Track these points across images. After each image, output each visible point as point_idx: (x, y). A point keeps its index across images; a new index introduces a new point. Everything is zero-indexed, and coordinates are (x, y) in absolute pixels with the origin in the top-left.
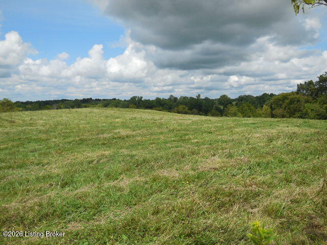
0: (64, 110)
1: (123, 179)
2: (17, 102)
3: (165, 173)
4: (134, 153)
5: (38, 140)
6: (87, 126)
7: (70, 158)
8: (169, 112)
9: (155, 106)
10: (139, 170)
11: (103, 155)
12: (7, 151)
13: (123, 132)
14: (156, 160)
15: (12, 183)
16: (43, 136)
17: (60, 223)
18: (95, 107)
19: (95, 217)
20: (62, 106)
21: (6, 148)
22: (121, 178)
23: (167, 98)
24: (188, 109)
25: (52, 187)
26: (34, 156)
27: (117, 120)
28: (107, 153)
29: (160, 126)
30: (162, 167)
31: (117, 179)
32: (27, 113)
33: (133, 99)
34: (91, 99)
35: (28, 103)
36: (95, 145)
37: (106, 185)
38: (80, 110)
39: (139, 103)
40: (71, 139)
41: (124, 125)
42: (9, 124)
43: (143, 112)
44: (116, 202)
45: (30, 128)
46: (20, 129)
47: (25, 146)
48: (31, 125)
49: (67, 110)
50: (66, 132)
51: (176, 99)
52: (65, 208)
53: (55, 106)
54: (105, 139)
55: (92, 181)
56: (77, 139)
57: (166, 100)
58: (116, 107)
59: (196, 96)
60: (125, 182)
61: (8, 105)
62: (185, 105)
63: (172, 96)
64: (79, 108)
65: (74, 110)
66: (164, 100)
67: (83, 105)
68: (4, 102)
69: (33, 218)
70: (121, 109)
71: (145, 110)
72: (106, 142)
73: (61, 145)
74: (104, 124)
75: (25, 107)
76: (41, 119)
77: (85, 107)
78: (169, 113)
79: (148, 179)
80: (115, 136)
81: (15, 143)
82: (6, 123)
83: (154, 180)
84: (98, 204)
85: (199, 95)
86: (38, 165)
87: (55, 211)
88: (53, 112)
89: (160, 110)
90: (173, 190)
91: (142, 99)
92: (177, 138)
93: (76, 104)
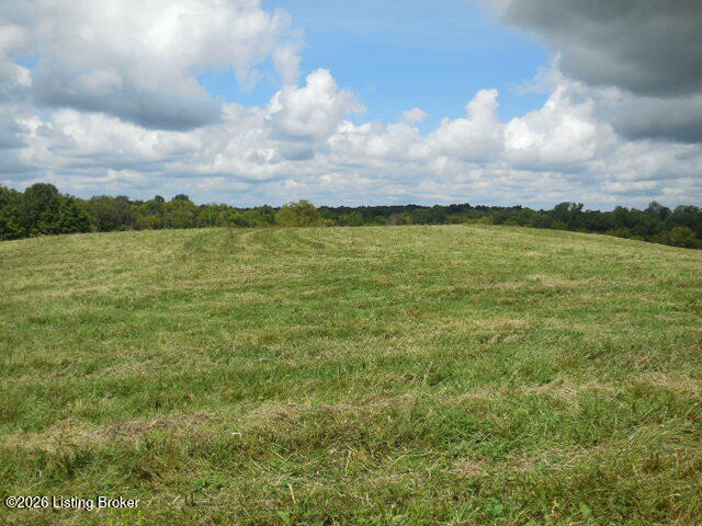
0: (413, 227)
1: (562, 382)
2: (323, 209)
3: (661, 380)
4: (579, 327)
5: (371, 285)
6: (466, 262)
7: (439, 325)
8: (647, 240)
9: (612, 227)
10: (597, 366)
11: (509, 327)
12: (316, 303)
13: (550, 281)
14: (636, 348)
15: (334, 365)
16: (382, 279)
17: (438, 456)
18: (475, 223)
19: (508, 457)
20: (408, 218)
21: (314, 297)
22: (558, 380)
23: (643, 210)
24: (697, 237)
25: (412, 382)
26: (367, 315)
27: (530, 253)
28: (517, 323)
29: (635, 271)
30: (654, 366)
31: (549, 381)
32: (343, 229)
33: (562, 208)
34: (467, 205)
35: (342, 210)
36: (489, 303)
37: (527, 391)
38: (445, 227)
39: (574, 218)
40: (438, 288)
41: (548, 266)
42: (314, 250)
43: (586, 239)
44: (553, 430)
45: (353, 260)
46: (335, 260)
47: (348, 295)
48: (354, 253)
49: (420, 228)
50: (425, 273)
51: (664, 211)
52: (445, 427)
53: (393, 218)
54: (509, 293)
55: (493, 379)
56: (450, 288)
57: (639, 212)
58: (522, 225)
60: (569, 391)
61: (308, 214)
62: (689, 226)
63: (654, 204)
64: (443, 224)
65: (435, 227)
66: (635, 212)
67: (451, 217)
68: (299, 207)
69: (384, 438)
70: (533, 230)
71: (590, 235)
72: (511, 300)
73: (418, 298)
74: (504, 262)
75: (337, 219)
76: (372, 244)
77: (455, 222)
78: (648, 243)
79: (622, 390)
80: (532, 288)
81: (329, 288)
82: (307, 248)
83: (638, 394)
84: (513, 429)
86: (377, 333)
87: (426, 431)
88: (392, 231)
89: (625, 237)
90: (687, 423)
91: (583, 210)
92: (682, 304)
93: (436, 216)
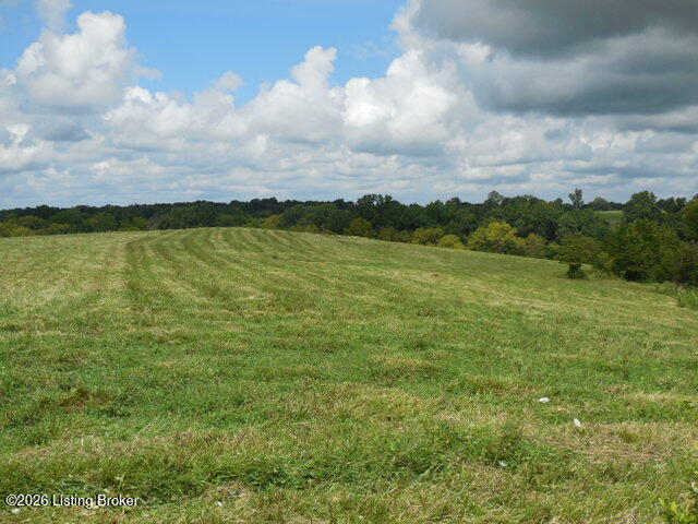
9: (424, 225)
33: (366, 202)
59: (571, 196)
85: (579, 193)
